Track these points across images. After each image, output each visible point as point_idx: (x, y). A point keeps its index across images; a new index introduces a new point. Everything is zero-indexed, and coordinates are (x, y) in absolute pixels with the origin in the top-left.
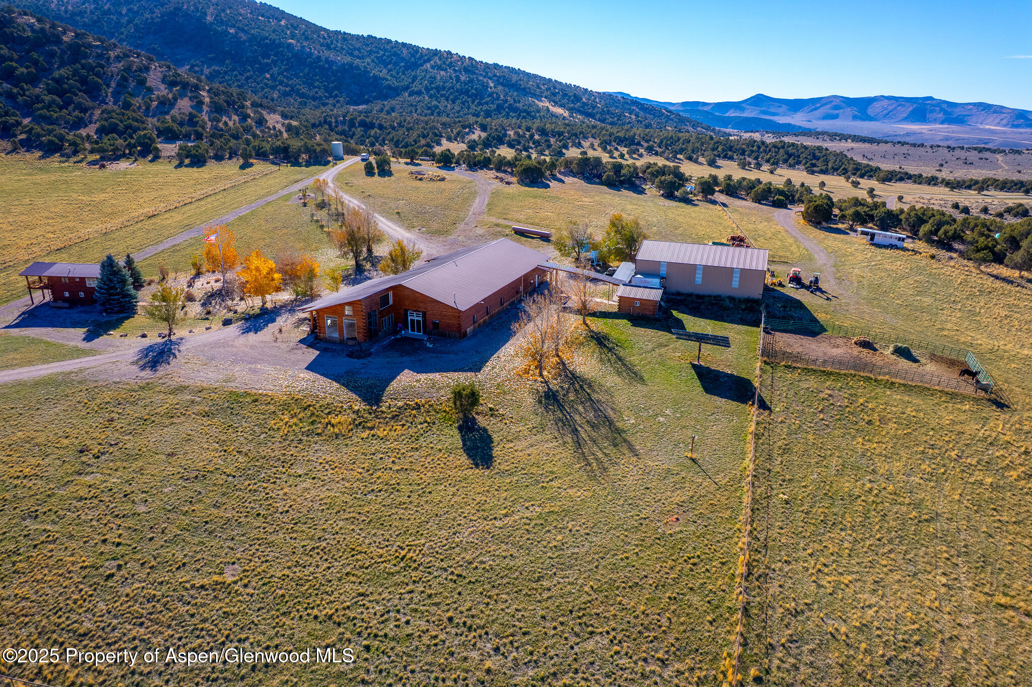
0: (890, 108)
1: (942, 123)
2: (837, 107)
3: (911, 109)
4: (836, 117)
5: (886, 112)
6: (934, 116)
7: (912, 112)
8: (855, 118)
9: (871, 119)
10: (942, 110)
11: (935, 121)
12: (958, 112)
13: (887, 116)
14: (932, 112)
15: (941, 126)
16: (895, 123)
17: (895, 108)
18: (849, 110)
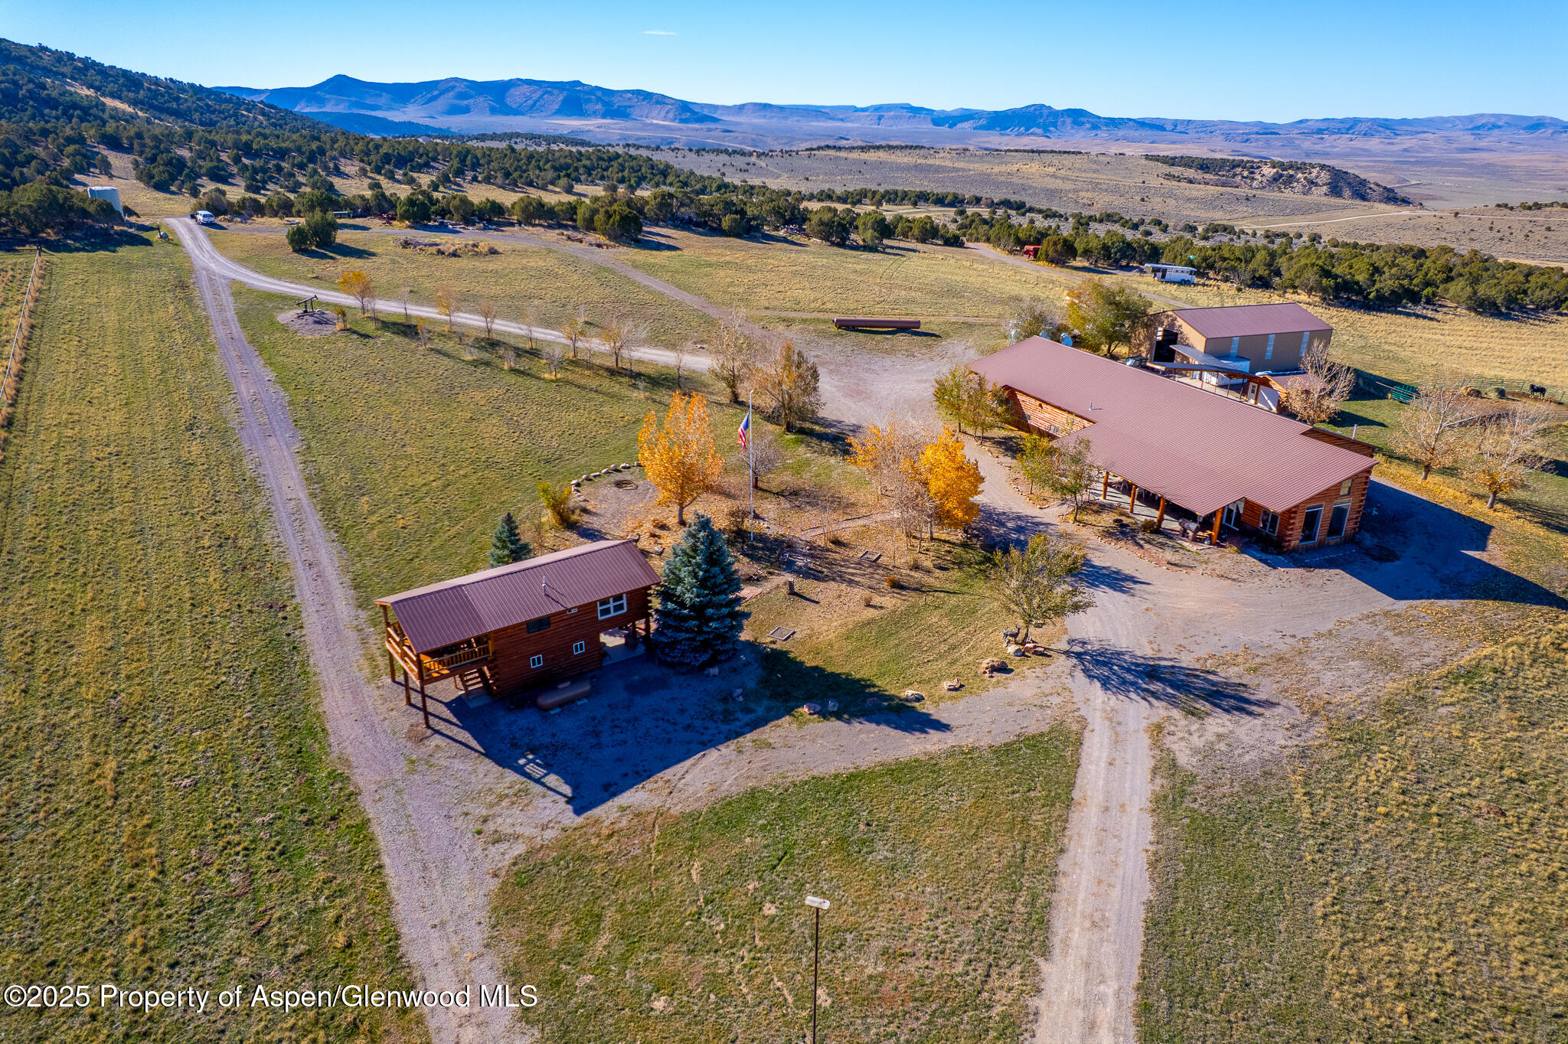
0: (535, 96)
1: (604, 116)
2: (462, 96)
3: (561, 98)
4: (466, 110)
5: (530, 102)
6: (590, 107)
7: (564, 102)
8: (493, 111)
9: (516, 112)
10: (599, 99)
11: (594, 114)
12: (617, 102)
13: (533, 108)
14: (588, 101)
15: (604, 121)
16: (547, 117)
17: (541, 97)
18: (482, 99)
